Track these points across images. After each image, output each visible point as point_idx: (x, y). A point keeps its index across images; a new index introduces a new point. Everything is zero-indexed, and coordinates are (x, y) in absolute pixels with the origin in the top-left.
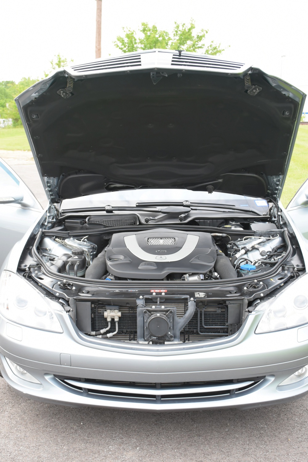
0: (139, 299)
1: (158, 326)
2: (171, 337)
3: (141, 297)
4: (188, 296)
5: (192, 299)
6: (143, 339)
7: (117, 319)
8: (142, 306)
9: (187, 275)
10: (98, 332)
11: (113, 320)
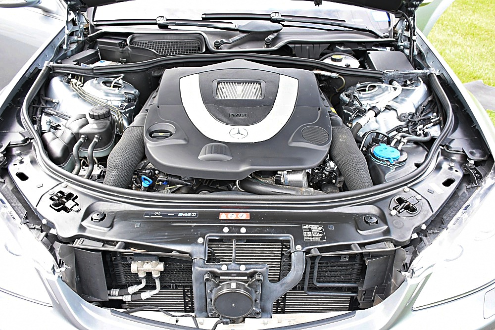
0: (197, 244)
1: (233, 305)
2: (258, 314)
3: (200, 240)
4: (290, 237)
5: (299, 247)
6: (204, 313)
7: (155, 275)
8: (202, 261)
9: (285, 172)
10: (123, 291)
11: (149, 274)
